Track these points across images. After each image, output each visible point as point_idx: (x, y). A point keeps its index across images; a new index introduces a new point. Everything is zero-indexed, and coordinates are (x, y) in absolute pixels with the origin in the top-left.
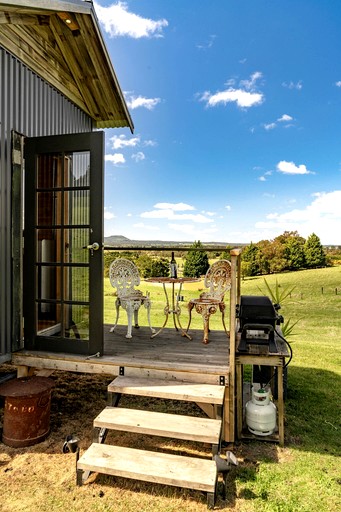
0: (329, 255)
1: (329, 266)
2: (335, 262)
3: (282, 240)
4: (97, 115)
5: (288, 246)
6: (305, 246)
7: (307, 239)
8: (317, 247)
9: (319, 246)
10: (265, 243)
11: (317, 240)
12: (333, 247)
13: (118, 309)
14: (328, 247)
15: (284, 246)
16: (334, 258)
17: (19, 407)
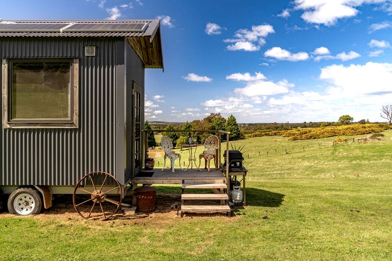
0: (242, 130)
1: (242, 139)
2: (246, 135)
3: (209, 119)
4: (146, 63)
5: (214, 124)
6: (226, 124)
7: (227, 119)
8: (234, 125)
9: (235, 124)
10: (197, 122)
11: (234, 120)
12: (244, 124)
13: (165, 158)
14: (241, 124)
15: (210, 125)
16: (245, 133)
17: (147, 197)
